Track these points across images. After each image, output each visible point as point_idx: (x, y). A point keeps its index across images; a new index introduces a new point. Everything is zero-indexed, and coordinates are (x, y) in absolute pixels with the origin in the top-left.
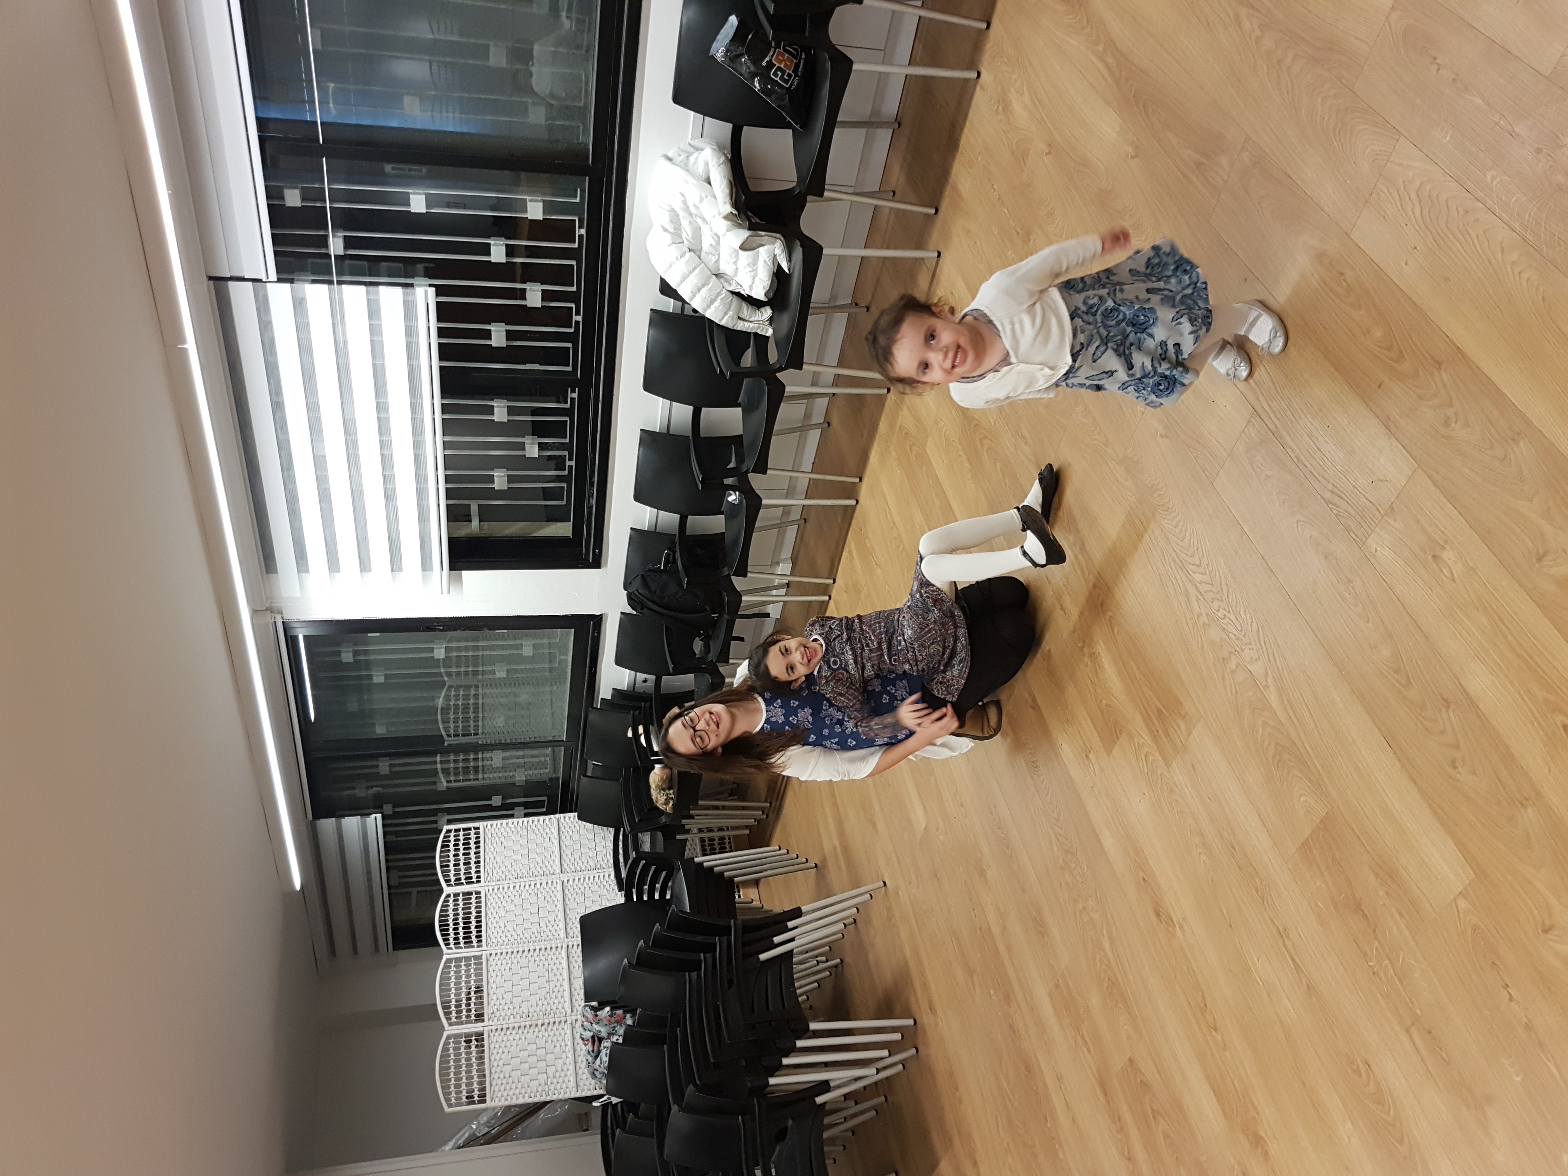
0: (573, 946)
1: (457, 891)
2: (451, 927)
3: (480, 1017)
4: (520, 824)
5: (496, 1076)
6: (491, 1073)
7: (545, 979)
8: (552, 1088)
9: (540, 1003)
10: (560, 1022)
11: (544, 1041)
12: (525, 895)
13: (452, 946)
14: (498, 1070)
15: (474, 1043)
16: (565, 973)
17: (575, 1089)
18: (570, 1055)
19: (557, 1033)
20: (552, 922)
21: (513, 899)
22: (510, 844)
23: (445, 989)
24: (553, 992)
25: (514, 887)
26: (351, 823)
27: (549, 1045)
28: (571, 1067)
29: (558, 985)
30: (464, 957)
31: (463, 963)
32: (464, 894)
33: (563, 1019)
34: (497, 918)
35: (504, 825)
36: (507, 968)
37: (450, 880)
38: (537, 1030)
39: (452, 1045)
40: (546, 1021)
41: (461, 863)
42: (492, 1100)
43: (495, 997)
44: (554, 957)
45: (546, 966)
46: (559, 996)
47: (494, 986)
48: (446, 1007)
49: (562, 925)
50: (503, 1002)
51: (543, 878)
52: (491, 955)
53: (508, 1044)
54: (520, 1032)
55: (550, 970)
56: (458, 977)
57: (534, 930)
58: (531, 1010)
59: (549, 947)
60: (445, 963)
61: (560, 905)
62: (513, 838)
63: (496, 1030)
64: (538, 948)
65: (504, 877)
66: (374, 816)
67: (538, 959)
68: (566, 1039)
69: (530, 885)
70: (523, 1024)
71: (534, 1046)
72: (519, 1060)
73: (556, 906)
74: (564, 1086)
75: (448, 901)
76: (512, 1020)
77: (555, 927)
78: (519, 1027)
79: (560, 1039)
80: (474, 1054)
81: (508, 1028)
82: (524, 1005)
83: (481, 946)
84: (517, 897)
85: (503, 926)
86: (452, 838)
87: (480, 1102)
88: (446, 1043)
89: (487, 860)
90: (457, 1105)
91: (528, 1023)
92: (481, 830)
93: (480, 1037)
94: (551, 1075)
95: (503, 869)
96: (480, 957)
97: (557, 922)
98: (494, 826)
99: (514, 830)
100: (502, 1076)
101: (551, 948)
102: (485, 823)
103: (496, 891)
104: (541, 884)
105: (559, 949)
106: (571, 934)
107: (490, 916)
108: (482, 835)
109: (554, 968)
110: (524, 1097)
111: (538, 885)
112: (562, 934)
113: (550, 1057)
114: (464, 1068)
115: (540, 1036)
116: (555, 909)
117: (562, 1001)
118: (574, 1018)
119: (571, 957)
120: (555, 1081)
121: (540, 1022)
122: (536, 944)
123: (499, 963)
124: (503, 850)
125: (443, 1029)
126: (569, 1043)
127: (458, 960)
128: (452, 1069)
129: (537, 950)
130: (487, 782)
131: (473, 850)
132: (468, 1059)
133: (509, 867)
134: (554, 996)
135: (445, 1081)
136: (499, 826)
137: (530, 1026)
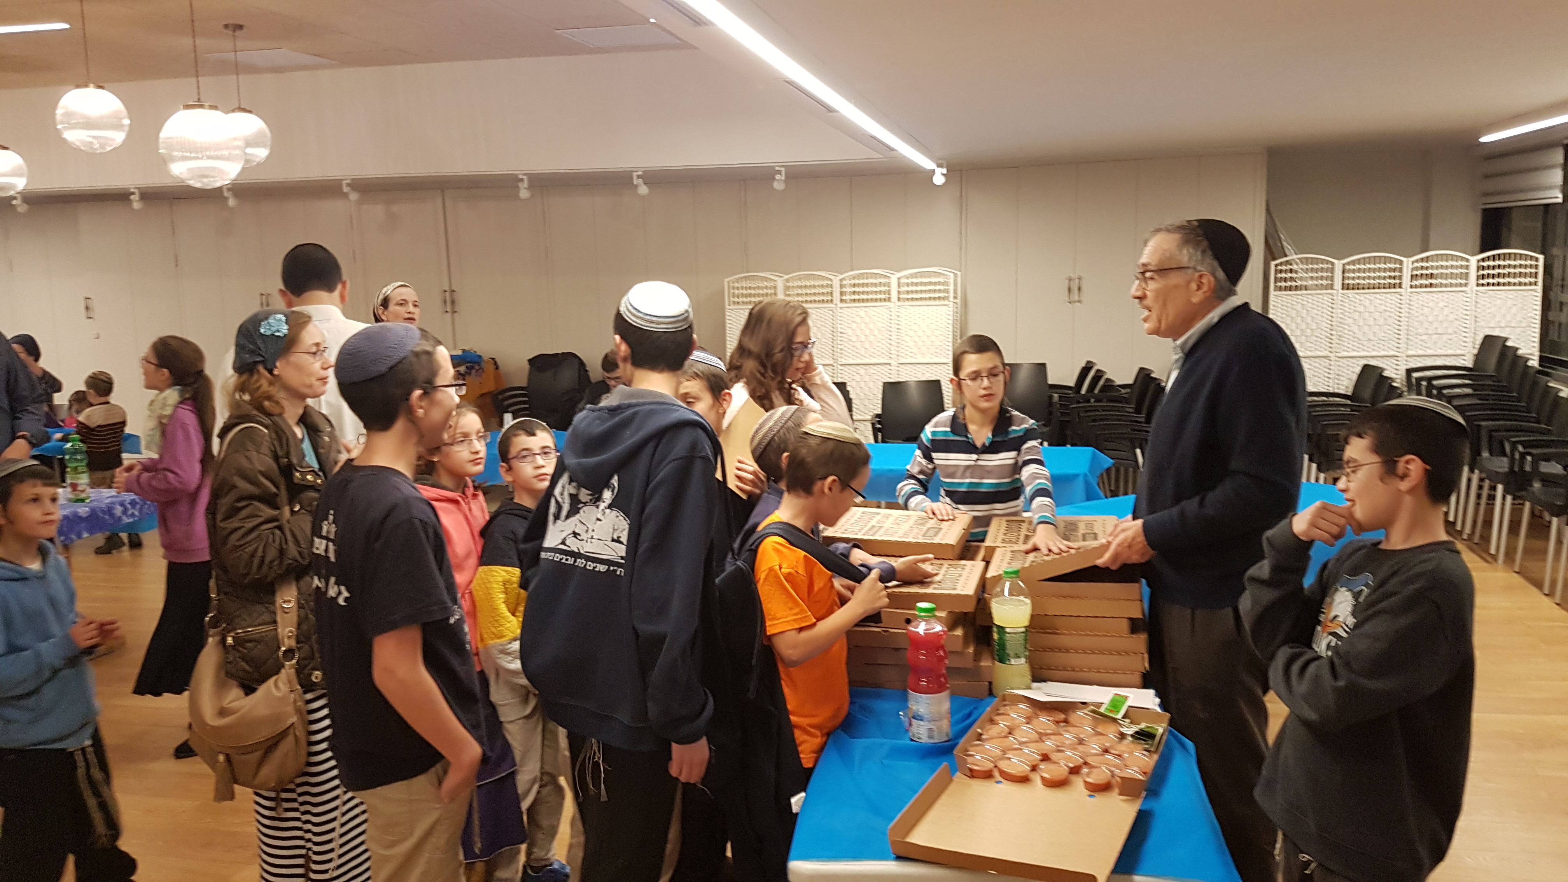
1: (1471, 267)
2: (1435, 264)
3: (1346, 287)
4: (1534, 321)
5: (1294, 299)
6: (1298, 295)
7: (1371, 337)
9: (1351, 333)
14: (1297, 301)
15: (1324, 283)
19: (1323, 345)
20: (1424, 345)
24: (1359, 344)
26: (1556, 176)
32: (1467, 274)
34: (1437, 301)
35: (1535, 307)
36: (1387, 308)
37: (1484, 261)
39: (1326, 266)
40: (1334, 337)
41: (1501, 271)
42: (1277, 296)
43: (1362, 298)
44: (1390, 345)
45: (1383, 339)
47: (1372, 298)
49: (1420, 352)
50: (1357, 304)
52: (1402, 295)
56: (1385, 270)
57: (1419, 330)
59: (1401, 341)
60: (1400, 260)
62: (1519, 313)
63: (1333, 300)
65: (1479, 306)
67: (1391, 332)
71: (1315, 327)
72: (1305, 315)
73: (1440, 349)
75: (1462, 261)
76: (1340, 311)
77: (1420, 347)
80: (1316, 283)
81: (1333, 308)
82: (1351, 320)
85: (1428, 305)
86: (1527, 262)
87: (1276, 287)
88: (1328, 262)
89: (1500, 293)
92: (1532, 287)
93: (1331, 287)
95: (1488, 306)
97: (1424, 349)
98: (1535, 299)
99: (1526, 313)
100: (1295, 303)
101: (1399, 343)
102: (1540, 290)
103: (1466, 300)
105: (1397, 350)
106: (1409, 359)
107: (1440, 295)
108: (1527, 288)
109: (1380, 345)
112: (1410, 353)
114: (1305, 275)
116: (1437, 348)
121: (1333, 332)
122: (1406, 331)
123: (1392, 302)
124: (1507, 306)
125: (1341, 259)
127: (1401, 270)
128: (1306, 267)
129: (1399, 332)
132: (1312, 278)
134: (1355, 344)
136: (1535, 303)
137: (1332, 325)
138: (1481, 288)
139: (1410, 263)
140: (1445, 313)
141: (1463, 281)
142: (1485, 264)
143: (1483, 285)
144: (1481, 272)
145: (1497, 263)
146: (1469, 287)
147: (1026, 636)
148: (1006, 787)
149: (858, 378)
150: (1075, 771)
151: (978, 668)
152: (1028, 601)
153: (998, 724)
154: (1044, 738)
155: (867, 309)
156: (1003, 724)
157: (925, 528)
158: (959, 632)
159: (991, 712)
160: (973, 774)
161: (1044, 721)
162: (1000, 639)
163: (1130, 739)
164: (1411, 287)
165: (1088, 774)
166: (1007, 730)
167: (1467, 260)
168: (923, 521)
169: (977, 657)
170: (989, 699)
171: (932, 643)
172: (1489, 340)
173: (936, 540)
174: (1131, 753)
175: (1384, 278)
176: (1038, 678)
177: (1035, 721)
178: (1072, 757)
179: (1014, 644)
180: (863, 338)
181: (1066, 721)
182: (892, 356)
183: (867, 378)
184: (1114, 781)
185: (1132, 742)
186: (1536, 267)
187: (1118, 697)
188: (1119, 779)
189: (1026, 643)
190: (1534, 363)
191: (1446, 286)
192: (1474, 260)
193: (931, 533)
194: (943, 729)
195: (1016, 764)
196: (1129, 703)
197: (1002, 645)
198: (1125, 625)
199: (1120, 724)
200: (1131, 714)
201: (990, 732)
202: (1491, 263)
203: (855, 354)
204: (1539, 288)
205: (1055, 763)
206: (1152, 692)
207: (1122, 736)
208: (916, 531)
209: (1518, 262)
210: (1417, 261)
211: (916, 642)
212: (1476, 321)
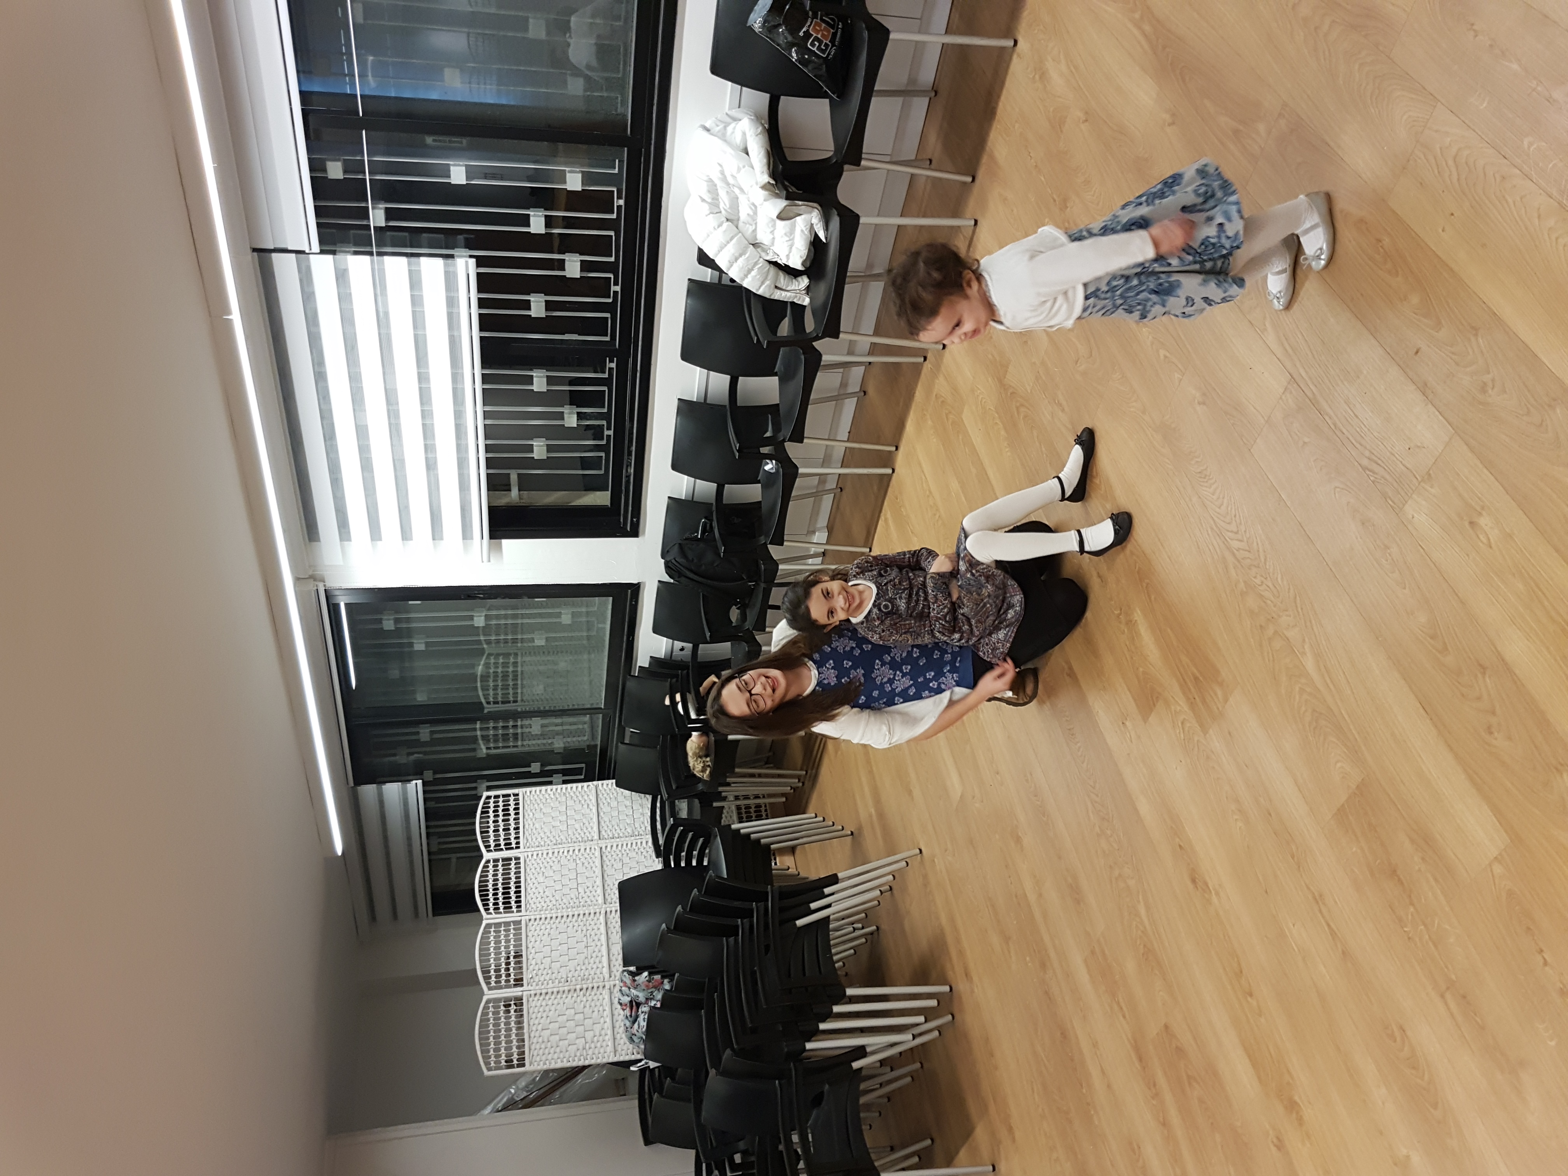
0: (611, 911)
1: (496, 857)
2: (491, 892)
3: (519, 982)
4: (559, 791)
5: (535, 1040)
6: (530, 1037)
7: (583, 944)
8: (590, 1052)
9: (578, 968)
10: (598, 987)
11: (582, 1006)
12: (564, 861)
13: (491, 911)
14: (537, 1034)
15: (513, 1007)
16: (603, 938)
17: (612, 1054)
18: (608, 1020)
19: (595, 998)
20: (591, 888)
21: (552, 864)
22: (549, 810)
23: (484, 955)
24: (592, 957)
25: (553, 853)
26: (392, 789)
27: (586, 1010)
28: (609, 1032)
29: (596, 950)
30: (504, 922)
31: (503, 928)
32: (504, 860)
33: (601, 984)
34: (536, 884)
35: (543, 792)
36: (546, 933)
37: (490, 846)
38: (575, 995)
39: (491, 1009)
40: (585, 986)
41: (501, 829)
42: (531, 1064)
43: (533, 962)
44: (592, 923)
45: (584, 932)
46: (597, 961)
47: (533, 951)
48: (486, 972)
49: (600, 891)
50: (542, 967)
51: (582, 844)
52: (530, 920)
53: (547, 1009)
54: (559, 996)
55: (588, 935)
56: (497, 942)
57: (573, 896)
58: (570, 975)
59: (587, 912)
60: (485, 928)
61: (598, 871)
62: (552, 804)
63: (535, 995)
64: (576, 913)
65: (542, 843)
66: (414, 782)
67: (576, 924)
68: (604, 1004)
69: (568, 851)
70: (561, 989)
71: (572, 1011)
72: (557, 1025)
73: (594, 872)
74: (602, 1051)
75: (488, 867)
76: (551, 985)
77: (593, 892)
78: (558, 992)
79: (598, 1004)
80: (513, 1018)
81: (547, 993)
82: (561, 970)
83: (520, 911)
84: (556, 863)
85: (542, 892)
86: (492, 805)
87: (519, 1066)
88: (486, 1007)
89: (527, 826)
90: (497, 1068)
91: (566, 989)
92: (521, 797)
93: (519, 1001)
94: (589, 1039)
95: (542, 835)
96: (519, 922)
97: (595, 888)
98: (533, 793)
99: (552, 796)
100: (540, 1040)
101: (590, 914)
102: (524, 790)
103: (535, 857)
104: (579, 850)
105: (598, 914)
106: (609, 900)
107: (529, 882)
108: (521, 802)
109: (593, 933)
110: (562, 1062)
111: (576, 851)
112: (601, 900)
113: (588, 1022)
114: (503, 1032)
115: (579, 1001)
116: (594, 875)
117: (600, 966)
118: (612, 983)
119: (609, 923)
120: (593, 1046)
121: (578, 987)
122: (574, 909)
123: (538, 928)
124: (542, 816)
125: (483, 994)
126: (608, 1008)
127: (498, 925)
128: (492, 1033)
129: (576, 916)
130: (526, 749)
131: (512, 816)
132: (507, 1024)
133: (548, 834)
134: (592, 961)
135: (484, 1045)
136: (538, 792)
137: (569, 991)
138: (521, 845)
139: (489, 916)
141: (513, 862)
142: (492, 844)
143: (518, 843)
144: (503, 846)
145: (491, 834)
146: (519, 855)
167: (488, 861)
186: (497, 797)
191: (518, 878)
202: (492, 839)
204: (521, 791)
209: (491, 818)
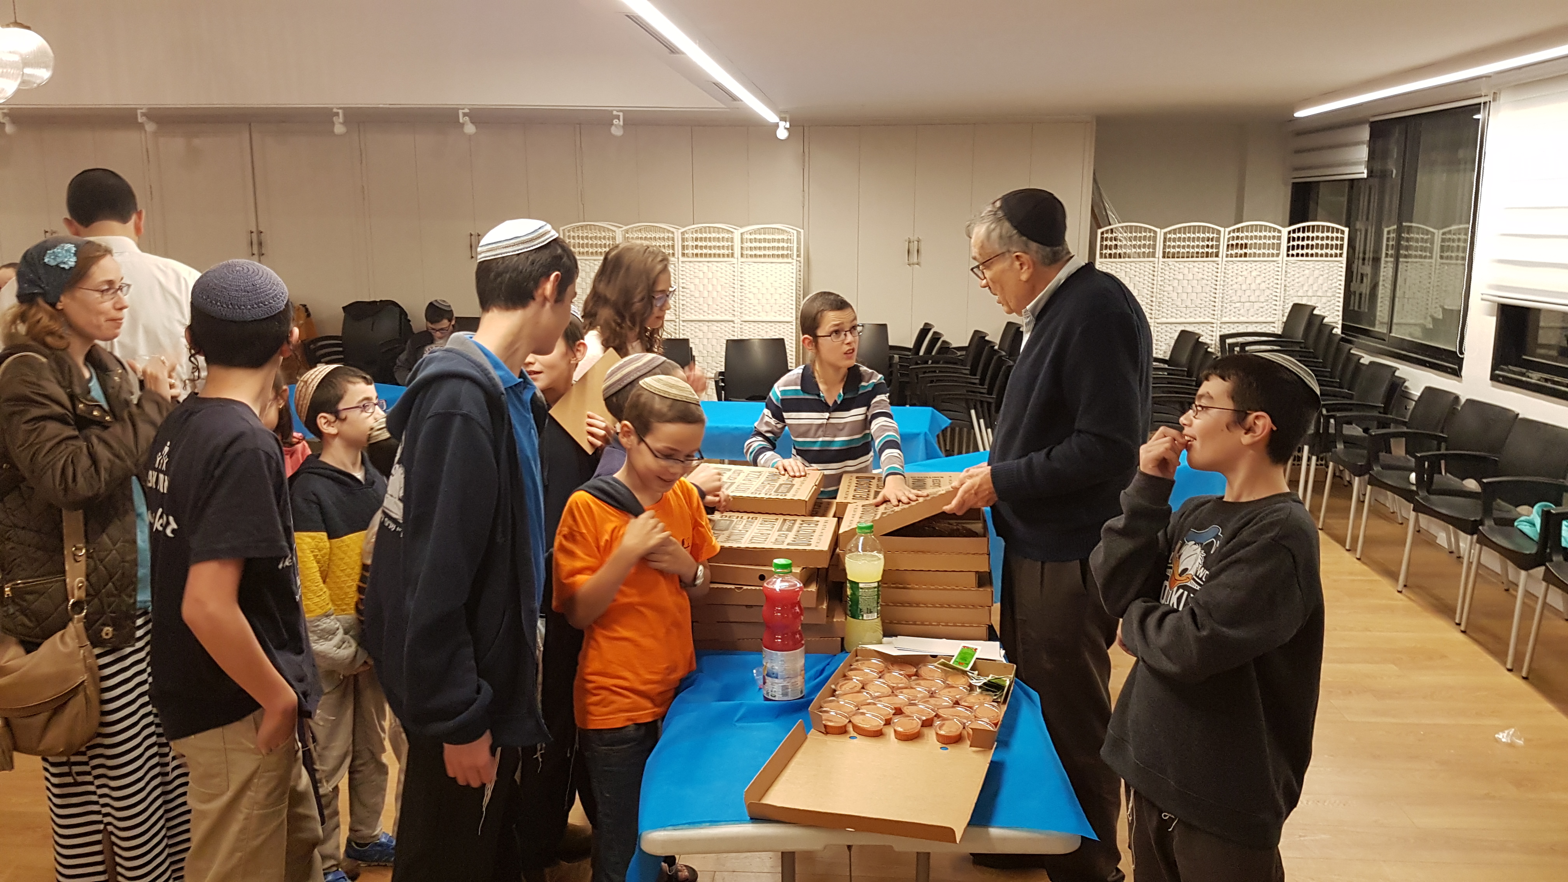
1: (1282, 238)
2: (1250, 234)
3: (1170, 255)
4: (1338, 291)
7: (1189, 305)
9: (1170, 300)
12: (1268, 292)
13: (1232, 234)
15: (1147, 251)
22: (1320, 281)
24: (1177, 310)
26: (1363, 153)
32: (1279, 244)
34: (1250, 270)
35: (1339, 278)
36: (1204, 276)
37: (1294, 233)
39: (1148, 234)
41: (1310, 242)
43: (1181, 267)
50: (1176, 272)
51: (1281, 308)
52: (1218, 264)
55: (1196, 309)
56: (1203, 239)
60: (1217, 230)
62: (1325, 287)
63: (1155, 267)
65: (1288, 275)
66: (1366, 171)
75: (1274, 232)
85: (1242, 273)
86: (1335, 235)
88: (1152, 231)
89: (1308, 263)
92: (1338, 259)
93: (1155, 254)
95: (1297, 275)
98: (1340, 270)
99: (1334, 285)
102: (1345, 262)
103: (1277, 269)
107: (1253, 264)
108: (1333, 259)
109: (1197, 312)
111: (1275, 303)
114: (1129, 243)
123: (1210, 270)
124: (1315, 276)
125: (1163, 228)
127: (1218, 239)
128: (1130, 235)
132: (1135, 246)
133: (1297, 280)
134: (1174, 310)
136: (1339, 273)
138: (1290, 258)
139: (1227, 233)
140: (1258, 281)
141: (1275, 252)
142: (1296, 235)
143: (1293, 255)
144: (1291, 243)
145: (1306, 235)
146: (1281, 256)
147: (878, 591)
148: (861, 742)
149: (701, 335)
150: (927, 723)
151: (830, 624)
152: (881, 556)
153: (852, 679)
154: (897, 692)
155: (710, 264)
156: (856, 679)
157: (777, 485)
158: (813, 588)
159: (844, 667)
160: (827, 731)
161: (896, 675)
162: (853, 594)
163: (979, 690)
164: (1227, 256)
165: (941, 727)
166: (861, 685)
167: (1280, 231)
168: (776, 478)
169: (830, 613)
170: (842, 655)
171: (788, 600)
172: (1297, 308)
173: (789, 496)
174: (982, 704)
175: (1203, 247)
176: (889, 633)
177: (887, 675)
178: (924, 710)
179: (866, 599)
180: (706, 294)
181: (916, 674)
182: (735, 313)
183: (710, 335)
184: (965, 733)
185: (981, 693)
186: (1342, 239)
187: (966, 650)
188: (971, 732)
189: (878, 598)
190: (1338, 331)
191: (1259, 255)
192: (1285, 231)
193: (782, 489)
194: (798, 686)
195: (871, 719)
196: (977, 655)
197: (855, 601)
198: (972, 579)
199: (968, 676)
200: (979, 666)
201: (843, 688)
202: (1301, 235)
203: (697, 309)
204: (1344, 259)
205: (908, 716)
206: (998, 643)
207: (972, 688)
208: (768, 487)
209: (1325, 235)
210: (1234, 231)
211: (772, 599)
212: (1285, 290)
